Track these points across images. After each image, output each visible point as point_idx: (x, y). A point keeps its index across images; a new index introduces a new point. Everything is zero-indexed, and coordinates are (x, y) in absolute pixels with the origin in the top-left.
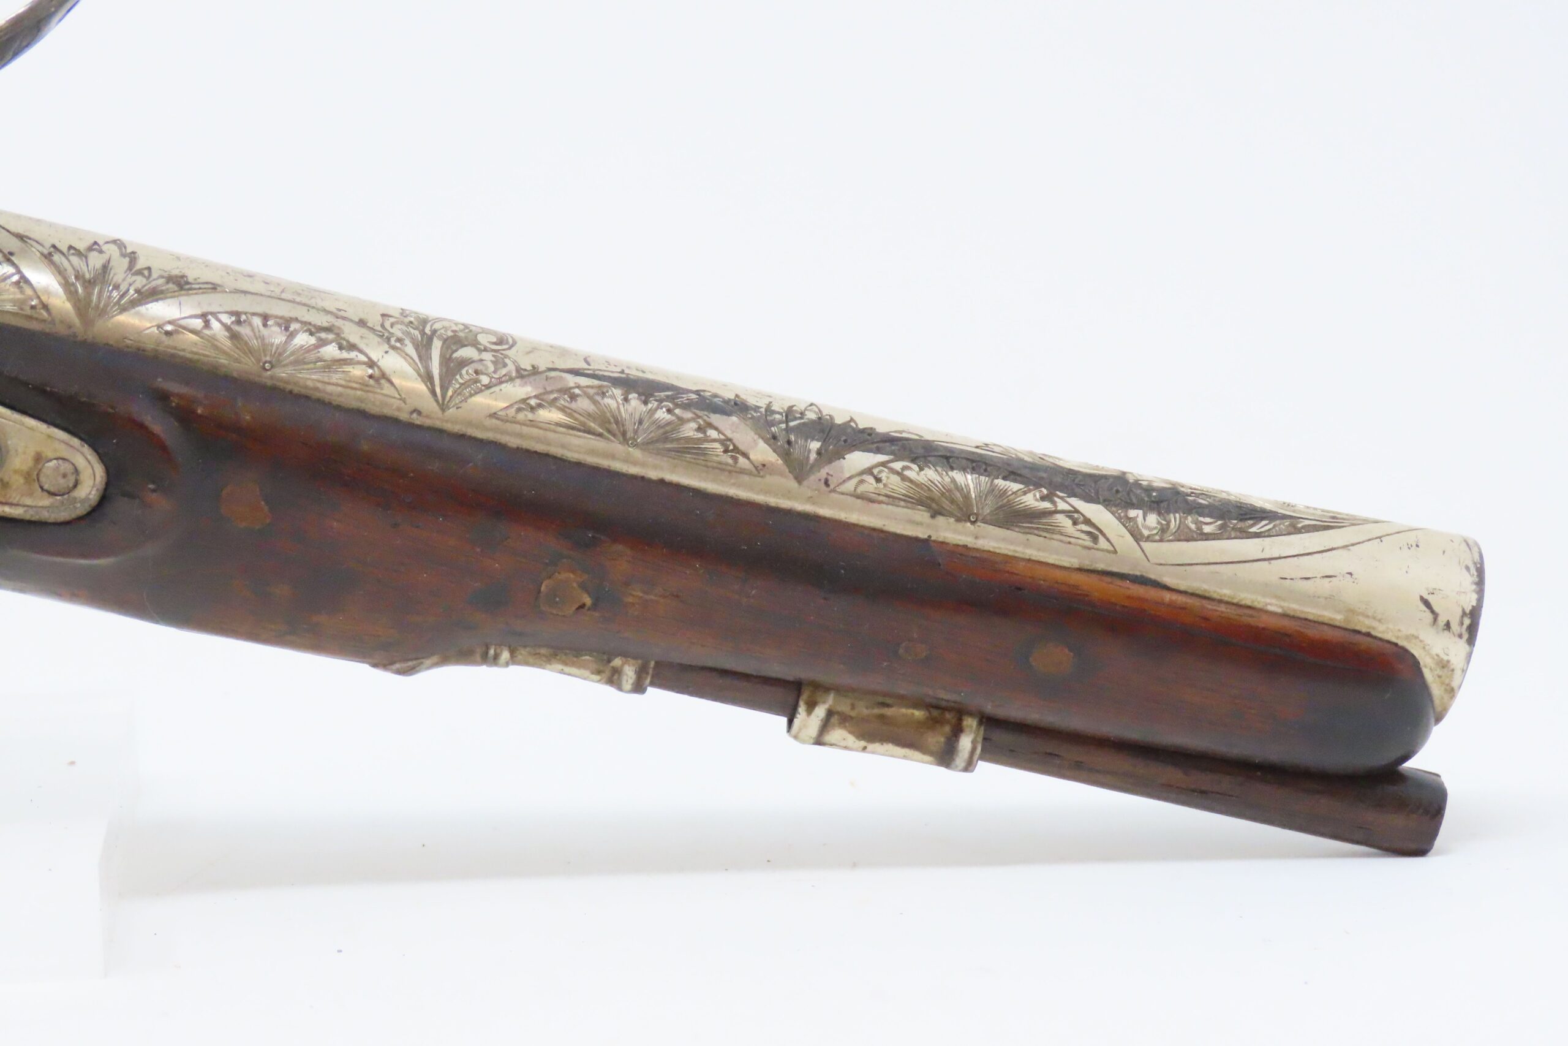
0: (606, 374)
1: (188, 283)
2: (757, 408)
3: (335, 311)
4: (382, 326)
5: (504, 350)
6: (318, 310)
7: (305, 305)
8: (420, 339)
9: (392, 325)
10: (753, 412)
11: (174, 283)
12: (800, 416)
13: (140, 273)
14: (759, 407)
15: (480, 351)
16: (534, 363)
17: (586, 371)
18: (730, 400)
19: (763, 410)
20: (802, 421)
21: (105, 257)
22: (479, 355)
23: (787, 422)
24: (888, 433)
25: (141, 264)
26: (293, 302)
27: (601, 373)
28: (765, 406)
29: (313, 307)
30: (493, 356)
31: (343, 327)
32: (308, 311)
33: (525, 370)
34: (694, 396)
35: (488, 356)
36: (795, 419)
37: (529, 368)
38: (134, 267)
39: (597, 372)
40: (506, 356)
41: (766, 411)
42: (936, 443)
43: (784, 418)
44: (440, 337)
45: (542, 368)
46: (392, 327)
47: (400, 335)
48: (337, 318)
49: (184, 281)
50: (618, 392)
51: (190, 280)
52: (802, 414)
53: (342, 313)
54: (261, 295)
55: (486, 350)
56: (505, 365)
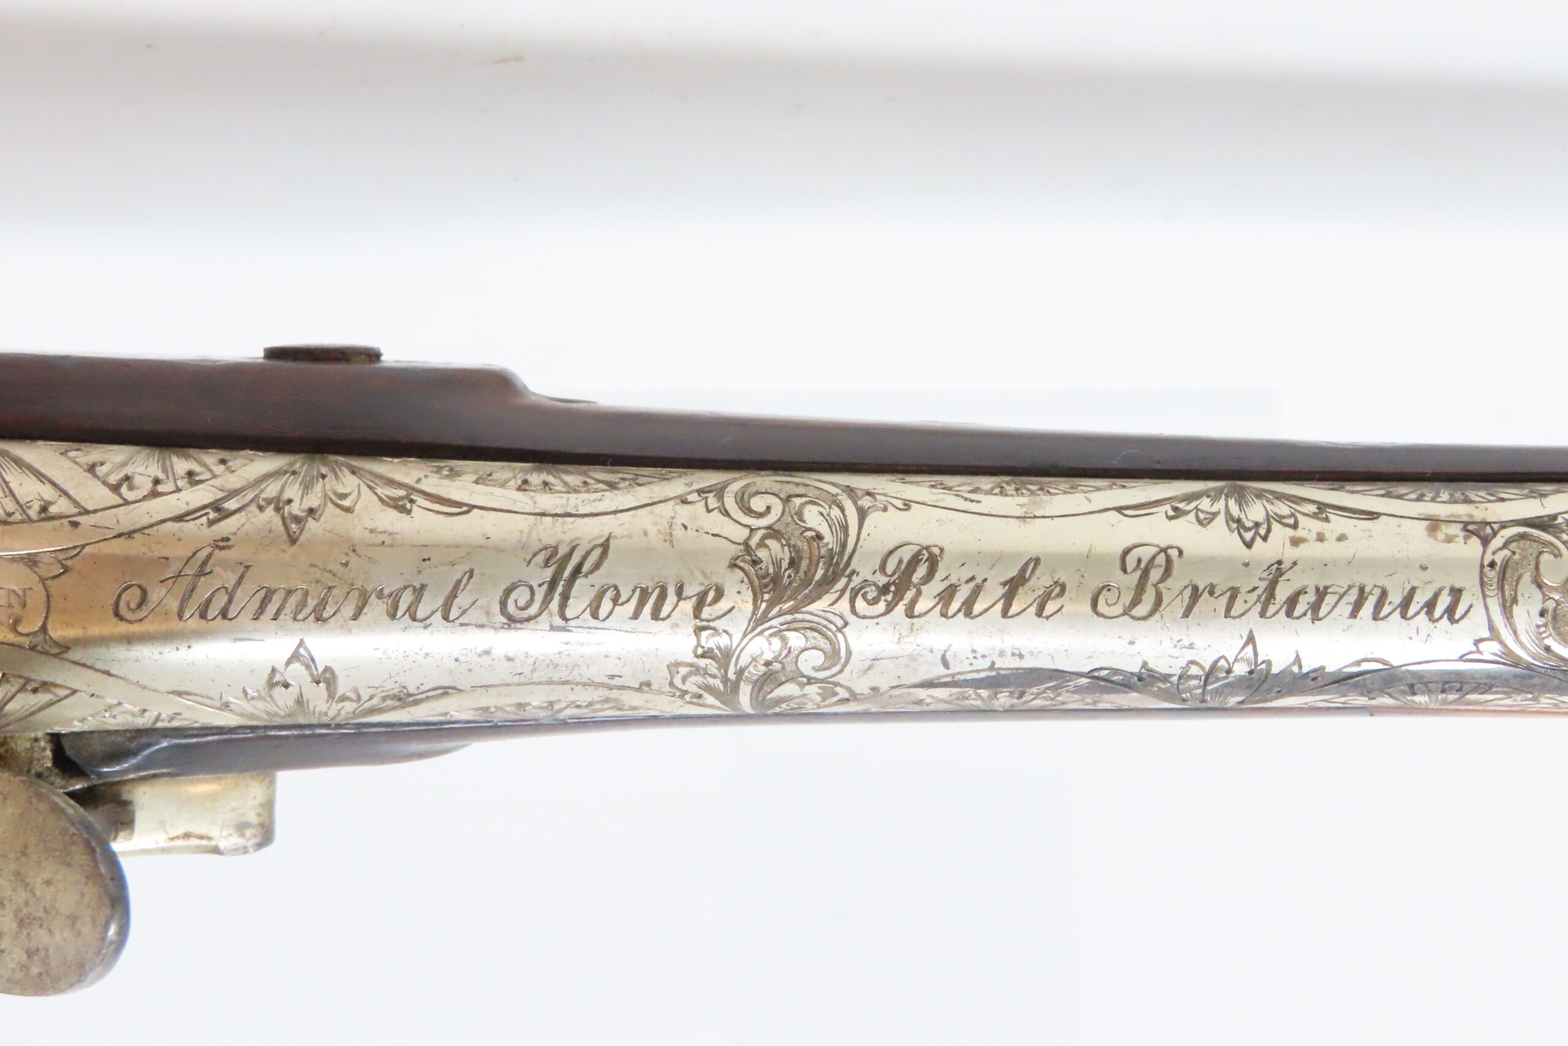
0: (969, 677)
1: (410, 695)
2: (1166, 678)
3: (606, 680)
4: (671, 684)
5: (834, 676)
6: (584, 685)
7: (567, 682)
8: (722, 689)
9: (684, 680)
10: (1161, 685)
11: (392, 699)
12: (1224, 675)
13: (344, 698)
14: (1171, 676)
15: (802, 686)
16: (874, 684)
17: (943, 680)
18: (1132, 674)
19: (1175, 679)
20: (1226, 681)
21: (293, 691)
22: (802, 690)
23: (1206, 684)
24: (1340, 671)
25: (342, 688)
26: (550, 682)
27: (962, 677)
28: (1178, 672)
29: (578, 684)
30: (819, 688)
31: (621, 697)
32: (572, 689)
33: (863, 694)
34: (1084, 681)
35: (812, 690)
36: (1218, 679)
37: (867, 691)
38: (335, 694)
39: (956, 679)
40: (836, 684)
41: (1180, 677)
42: (1404, 668)
43: (1202, 683)
44: (748, 680)
45: (884, 686)
46: (684, 684)
47: (695, 690)
48: (611, 689)
49: (405, 694)
50: (984, 693)
51: (412, 690)
52: (1229, 671)
53: (617, 682)
54: (508, 685)
55: (810, 681)
56: (835, 694)
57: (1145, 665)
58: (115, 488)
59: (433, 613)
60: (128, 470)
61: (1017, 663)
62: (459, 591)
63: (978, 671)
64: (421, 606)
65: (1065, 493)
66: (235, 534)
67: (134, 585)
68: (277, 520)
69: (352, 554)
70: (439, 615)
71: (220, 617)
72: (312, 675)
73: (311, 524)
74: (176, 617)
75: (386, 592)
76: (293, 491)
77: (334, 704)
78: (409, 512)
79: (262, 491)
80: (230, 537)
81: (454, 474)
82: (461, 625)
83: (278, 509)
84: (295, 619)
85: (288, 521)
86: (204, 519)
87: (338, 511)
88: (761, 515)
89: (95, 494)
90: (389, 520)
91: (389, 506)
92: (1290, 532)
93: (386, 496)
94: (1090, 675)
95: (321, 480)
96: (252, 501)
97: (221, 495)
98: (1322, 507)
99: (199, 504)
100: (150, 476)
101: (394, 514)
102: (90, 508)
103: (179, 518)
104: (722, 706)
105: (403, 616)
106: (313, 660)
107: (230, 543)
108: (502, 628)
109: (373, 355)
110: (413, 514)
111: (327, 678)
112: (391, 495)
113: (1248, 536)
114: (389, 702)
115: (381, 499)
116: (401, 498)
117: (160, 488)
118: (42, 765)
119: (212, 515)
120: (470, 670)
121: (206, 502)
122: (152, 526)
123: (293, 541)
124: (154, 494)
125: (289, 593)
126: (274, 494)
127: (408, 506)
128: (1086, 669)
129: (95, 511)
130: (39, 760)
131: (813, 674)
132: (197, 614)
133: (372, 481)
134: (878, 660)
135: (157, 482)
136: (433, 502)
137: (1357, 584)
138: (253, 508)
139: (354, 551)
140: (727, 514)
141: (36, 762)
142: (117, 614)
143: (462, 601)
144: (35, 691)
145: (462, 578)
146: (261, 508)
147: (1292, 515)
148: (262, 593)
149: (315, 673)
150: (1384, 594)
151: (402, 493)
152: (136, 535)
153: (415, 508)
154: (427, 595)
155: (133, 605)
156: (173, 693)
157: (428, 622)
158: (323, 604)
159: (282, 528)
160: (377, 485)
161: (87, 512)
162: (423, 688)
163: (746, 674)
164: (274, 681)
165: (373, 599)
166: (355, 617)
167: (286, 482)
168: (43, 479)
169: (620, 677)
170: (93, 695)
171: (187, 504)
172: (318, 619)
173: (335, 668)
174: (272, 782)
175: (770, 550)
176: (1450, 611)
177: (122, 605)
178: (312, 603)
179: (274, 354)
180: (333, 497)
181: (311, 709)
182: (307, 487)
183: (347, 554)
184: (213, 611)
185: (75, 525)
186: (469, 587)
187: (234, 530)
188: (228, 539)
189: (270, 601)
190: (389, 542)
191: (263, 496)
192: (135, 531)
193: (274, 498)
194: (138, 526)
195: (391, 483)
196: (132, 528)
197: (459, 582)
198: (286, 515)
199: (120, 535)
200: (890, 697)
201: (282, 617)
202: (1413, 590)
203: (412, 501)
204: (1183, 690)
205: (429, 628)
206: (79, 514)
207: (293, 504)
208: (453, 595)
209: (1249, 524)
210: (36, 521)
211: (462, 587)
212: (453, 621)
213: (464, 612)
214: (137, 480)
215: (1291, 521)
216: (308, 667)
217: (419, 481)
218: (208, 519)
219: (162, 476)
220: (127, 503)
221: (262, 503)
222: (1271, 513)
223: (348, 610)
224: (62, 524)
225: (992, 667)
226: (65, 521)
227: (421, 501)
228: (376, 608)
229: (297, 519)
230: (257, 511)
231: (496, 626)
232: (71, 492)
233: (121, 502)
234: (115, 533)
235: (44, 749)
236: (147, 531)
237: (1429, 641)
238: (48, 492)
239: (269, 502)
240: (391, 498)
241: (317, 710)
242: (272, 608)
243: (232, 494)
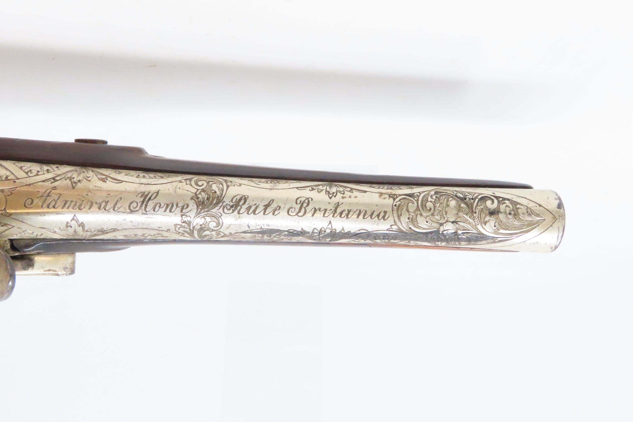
0: (255, 231)
1: (105, 231)
2: (308, 233)
3: (158, 228)
4: (175, 230)
5: (219, 229)
6: (152, 229)
7: (147, 229)
8: (189, 232)
9: (179, 229)
10: (307, 234)
11: (100, 232)
12: (324, 232)
13: (87, 231)
14: (310, 232)
15: (211, 232)
16: (230, 232)
17: (248, 231)
18: (299, 231)
19: (311, 233)
20: (325, 234)
21: (73, 228)
22: (211, 233)
23: (319, 234)
24: (355, 233)
25: (86, 228)
26: (142, 229)
27: (254, 231)
28: (311, 231)
29: (150, 229)
30: (216, 232)
31: (162, 233)
32: (149, 231)
33: (227, 235)
34: (286, 233)
35: (214, 233)
36: (322, 234)
37: (229, 234)
38: (85, 230)
39: (252, 231)
40: (220, 232)
41: (312, 233)
42: (372, 232)
43: (318, 234)
44: (196, 230)
45: (233, 233)
46: (179, 230)
47: (182, 232)
48: (159, 231)
49: (104, 230)
50: (260, 235)
51: (105, 229)
52: (325, 231)
53: (161, 229)
54: (131, 229)
55: (213, 230)
56: (220, 234)
57: (302, 229)
58: (27, 173)
59: (111, 208)
60: (31, 169)
61: (268, 227)
62: (118, 203)
63: (258, 229)
64: (107, 206)
65: (284, 183)
66: (58, 186)
67: (30, 198)
68: (70, 183)
69: (89, 192)
70: (112, 209)
71: (53, 208)
72: (78, 224)
73: (79, 184)
74: (41, 207)
75: (98, 202)
76: (75, 175)
77: (85, 233)
78: (106, 182)
79: (67, 175)
80: (56, 186)
81: (120, 173)
82: (118, 212)
83: (70, 180)
84: (73, 209)
85: (73, 183)
86: (50, 182)
87: (86, 181)
88: (200, 186)
89: (21, 174)
90: (100, 184)
91: (101, 180)
92: (342, 195)
93: (100, 178)
94: (288, 231)
95: (83, 173)
96: (63, 178)
97: (55, 176)
98: (352, 189)
99: (49, 178)
100: (37, 170)
101: (102, 182)
102: (19, 178)
103: (43, 181)
104: (190, 237)
105: (102, 209)
106: (78, 220)
107: (56, 188)
108: (129, 213)
109: (105, 142)
110: (107, 182)
111: (82, 225)
112: (102, 177)
113: (331, 196)
114: (100, 233)
115: (99, 179)
116: (104, 178)
117: (39, 173)
118: (7, 248)
119: (52, 181)
120: (121, 224)
121: (51, 177)
122: (35, 183)
123: (74, 188)
124: (37, 175)
125: (72, 202)
127: (106, 180)
128: (287, 230)
129: (20, 179)
130: (6, 246)
131: (213, 229)
132: (47, 207)
133: (97, 174)
134: (231, 225)
135: (38, 172)
136: (112, 180)
137: (359, 209)
138: (64, 179)
139: (90, 191)
140: (192, 185)
141: (5, 247)
142: (25, 206)
143: (119, 205)
144: (3, 226)
145: (118, 200)
146: (66, 180)
147: (343, 191)
148: (64, 202)
149: (79, 224)
150: (366, 212)
151: (104, 177)
152: (31, 185)
153: (107, 181)
154: (109, 204)
155: (29, 203)
156: (40, 228)
157: (109, 211)
158: (81, 205)
159: (71, 185)
160: (98, 175)
161: (18, 179)
162: (108, 229)
163: (195, 228)
164: (68, 225)
165: (94, 204)
166: (89, 209)
167: (73, 173)
168: (7, 170)
169: (161, 227)
170: (18, 228)
171: (46, 178)
172: (79, 209)
173: (84, 222)
174: (74, 257)
175: (202, 195)
176: (384, 217)
177: (26, 203)
178: (78, 204)
179: (77, 141)
180: (86, 177)
181: (79, 234)
182: (79, 175)
183: (88, 192)
184: (51, 206)
185: (15, 182)
186: (120, 202)
187: (58, 185)
188: (56, 187)
189: (66, 204)
190: (100, 190)
191: (67, 176)
192: (31, 184)
193: (70, 177)
194: (32, 183)
195: (102, 174)
196: (30, 183)
197: (118, 201)
198: (72, 181)
199: (26, 185)
200: (235, 236)
201: (70, 208)
202: (374, 211)
203: (107, 179)
204: (313, 236)
205: (109, 213)
206: (16, 179)
207: (75, 179)
208: (116, 204)
209: (331, 193)
210: (4, 181)
211: (118, 202)
212: (116, 211)
213: (119, 208)
214: (33, 171)
215: (343, 192)
216: (77, 222)
217: (110, 174)
218: (51, 182)
219: (40, 170)
220: (29, 177)
221: (66, 178)
222: (338, 190)
223: (88, 207)
224: (11, 182)
225: (261, 228)
226: (12, 181)
227: (109, 179)
228: (95, 207)
229: (75, 183)
230: (65, 180)
231: (128, 212)
232: (15, 174)
233: (28, 176)
234: (25, 184)
235: (8, 244)
236: (34, 184)
237: (378, 225)
238: (8, 173)
239: (68, 178)
240: (101, 178)
241: (80, 234)
242: (67, 206)
243: (58, 176)
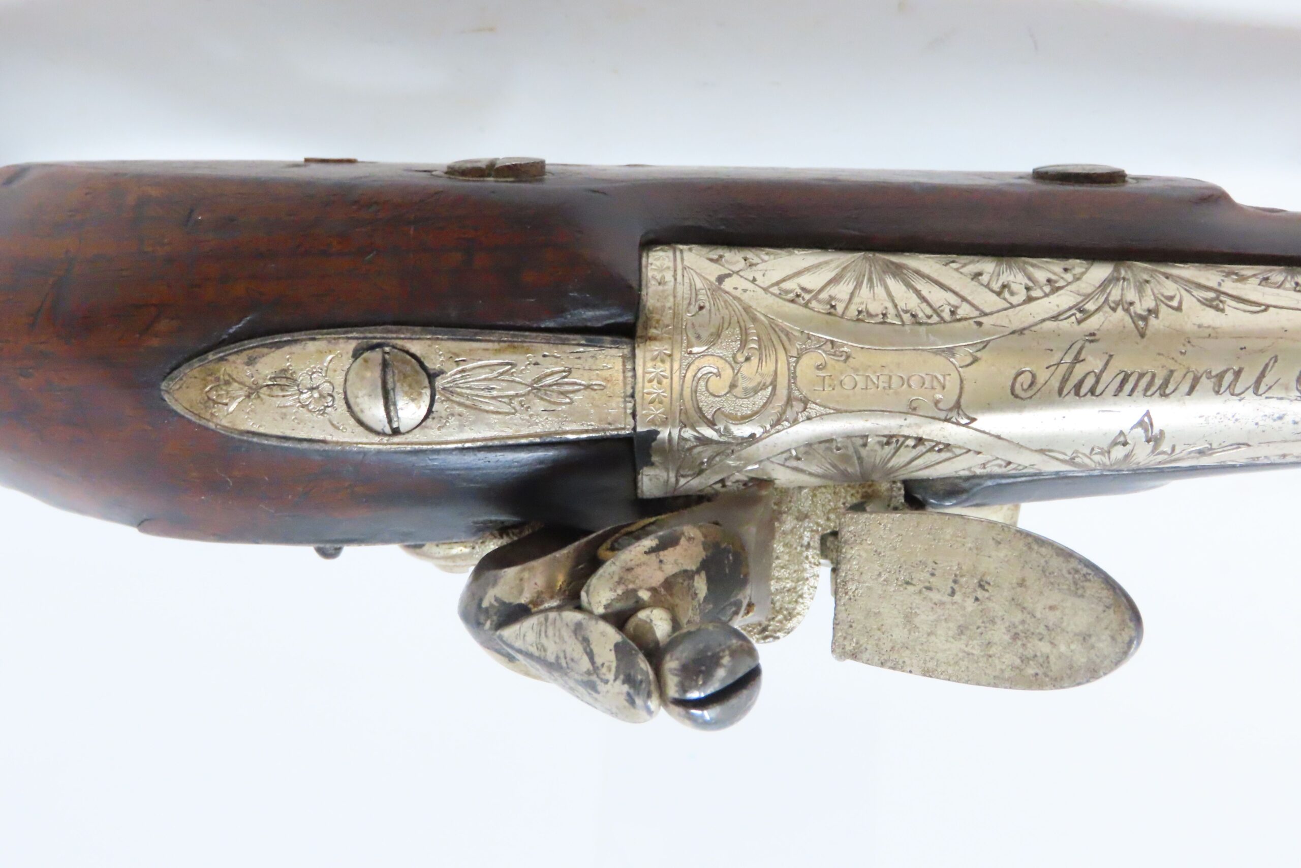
1: (1211, 449)
38: (1157, 449)
49: (1208, 449)
58: (1000, 294)
59: (1247, 389)
60: (1003, 279)
62: (1267, 372)
64: (1238, 384)
66: (1098, 330)
67: (1026, 371)
68: (1128, 319)
69: (1188, 345)
70: (1251, 390)
71: (1089, 394)
72: (1147, 436)
73: (1152, 320)
74: (1057, 395)
75: (1214, 373)
76: (1131, 295)
77: (1151, 456)
78: (1222, 311)
79: (1108, 295)
80: (1096, 332)
81: (1242, 279)
82: (1267, 398)
83: (1127, 310)
84: (1145, 395)
85: (1136, 319)
86: (1073, 318)
87: (1170, 310)
89: (988, 300)
90: (1209, 317)
91: (1207, 305)
93: (1201, 297)
95: (1147, 285)
96: (1104, 302)
97: (1080, 298)
99: (1066, 307)
100: (1021, 284)
101: (1212, 312)
102: (987, 310)
103: (1055, 318)
105: (1225, 391)
106: (1152, 425)
107: (1096, 337)
108: (1296, 400)
110: (1226, 312)
111: (1155, 440)
112: (1205, 297)
115: (1199, 300)
116: (1212, 300)
117: (1033, 294)
118: (898, 502)
119: (1079, 315)
120: (1264, 431)
121: (1071, 304)
122: (1036, 324)
123: (1142, 335)
124: (1030, 299)
125: (1141, 376)
126: (1119, 298)
127: (1221, 306)
129: (992, 313)
130: (896, 497)
132: (1073, 392)
135: (1028, 289)
136: (1238, 302)
138: (1107, 309)
139: (1189, 342)
141: (893, 499)
142: (1013, 393)
143: (1268, 380)
145: (1269, 362)
146: (1114, 310)
148: (1121, 376)
149: (1150, 435)
151: (1212, 295)
152: (1025, 332)
153: (1226, 307)
154: (1243, 375)
155: (1025, 387)
156: (1040, 450)
157: (1242, 396)
158: (1166, 383)
159: (1132, 325)
161: (986, 314)
162: (1223, 445)
164: (1121, 440)
165: (1204, 379)
166: (1189, 393)
167: (1122, 287)
168: (944, 288)
171: (1058, 306)
172: (1161, 395)
177: (1018, 386)
178: (1158, 382)
179: (1040, 176)
180: (1163, 299)
181: (1134, 459)
182: (1140, 291)
183: (1184, 345)
184: (1085, 389)
185: (980, 324)
186: (1274, 369)
187: (1097, 327)
188: (1094, 334)
189: (1127, 382)
190: (1213, 334)
191: (1110, 299)
192: (1024, 329)
193: (1119, 300)
194: (1026, 325)
195: (1200, 286)
196: (1022, 326)
197: (1267, 365)
198: (1133, 314)
199: (1013, 332)
201: (1135, 394)
203: (1222, 302)
205: (1243, 401)
206: (981, 316)
207: (1135, 305)
208: (1262, 375)
210: (950, 322)
211: (1269, 368)
212: (1261, 395)
213: (1270, 388)
214: (1014, 287)
216: (1146, 431)
218: (1076, 318)
219: (1030, 284)
220: (1012, 306)
221: (1113, 305)
223: (1185, 387)
224: (970, 324)
226: (971, 322)
227: (1229, 302)
228: (1206, 384)
229: (1144, 319)
230: (1111, 312)
231: (1291, 398)
232: (969, 298)
233: (1008, 305)
234: (1011, 331)
235: (900, 489)
236: (1034, 328)
238: (954, 300)
239: (1117, 304)
240: (1206, 299)
242: (1128, 387)
243: (1088, 297)
